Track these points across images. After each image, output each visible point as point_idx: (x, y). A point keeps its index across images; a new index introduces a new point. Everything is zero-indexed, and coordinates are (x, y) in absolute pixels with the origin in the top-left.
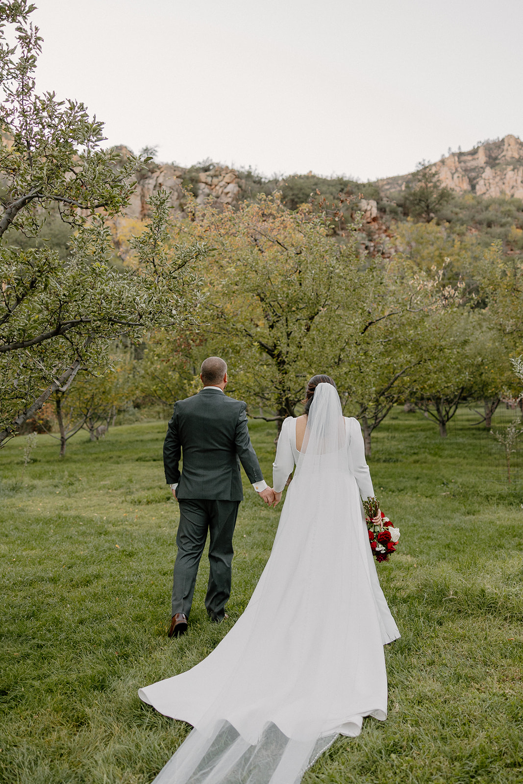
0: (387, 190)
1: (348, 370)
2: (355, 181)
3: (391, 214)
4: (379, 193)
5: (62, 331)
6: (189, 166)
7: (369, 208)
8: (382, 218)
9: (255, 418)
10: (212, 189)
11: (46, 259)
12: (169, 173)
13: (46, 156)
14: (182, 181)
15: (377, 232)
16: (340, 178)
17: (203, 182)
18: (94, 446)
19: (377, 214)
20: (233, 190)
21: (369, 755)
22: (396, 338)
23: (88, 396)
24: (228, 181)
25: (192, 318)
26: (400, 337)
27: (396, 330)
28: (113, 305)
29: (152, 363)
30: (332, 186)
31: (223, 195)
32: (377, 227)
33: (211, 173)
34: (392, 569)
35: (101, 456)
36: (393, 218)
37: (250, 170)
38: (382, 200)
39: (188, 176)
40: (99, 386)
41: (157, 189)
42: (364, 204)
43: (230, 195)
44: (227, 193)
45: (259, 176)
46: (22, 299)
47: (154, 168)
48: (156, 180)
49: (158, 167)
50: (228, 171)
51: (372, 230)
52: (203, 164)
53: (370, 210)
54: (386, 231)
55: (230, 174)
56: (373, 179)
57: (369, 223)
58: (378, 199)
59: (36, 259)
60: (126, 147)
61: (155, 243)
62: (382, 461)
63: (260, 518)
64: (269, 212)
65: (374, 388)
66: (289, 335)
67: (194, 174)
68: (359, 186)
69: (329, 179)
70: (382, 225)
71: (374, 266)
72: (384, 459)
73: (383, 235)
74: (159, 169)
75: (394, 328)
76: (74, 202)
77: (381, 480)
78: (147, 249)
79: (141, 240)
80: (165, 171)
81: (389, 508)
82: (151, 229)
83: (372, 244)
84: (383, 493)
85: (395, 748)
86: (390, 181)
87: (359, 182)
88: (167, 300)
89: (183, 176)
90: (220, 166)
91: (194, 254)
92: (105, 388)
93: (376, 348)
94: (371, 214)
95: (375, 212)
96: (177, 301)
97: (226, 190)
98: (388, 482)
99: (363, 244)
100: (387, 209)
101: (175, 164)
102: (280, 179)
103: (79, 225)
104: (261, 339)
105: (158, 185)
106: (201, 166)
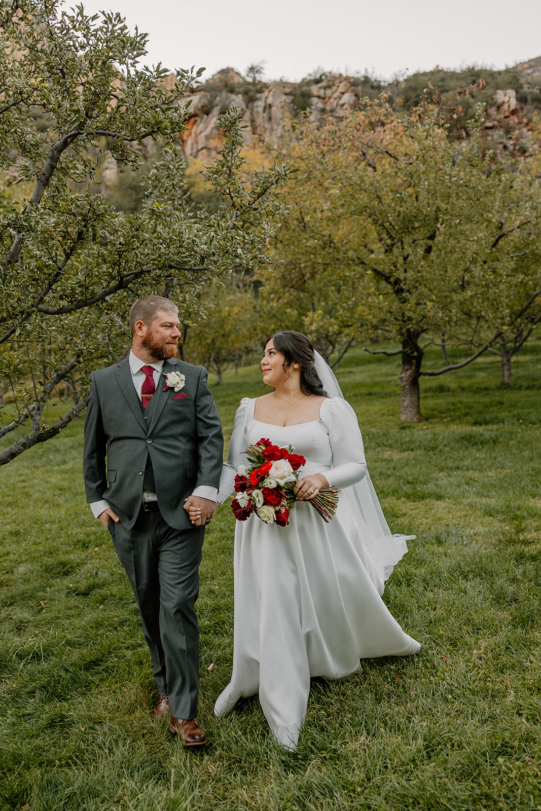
0: (529, 74)
1: (473, 293)
2: (488, 69)
3: (533, 103)
4: (518, 80)
5: (125, 284)
6: (299, 80)
7: (506, 99)
8: (522, 109)
9: (374, 353)
10: (326, 103)
11: (90, 205)
12: (278, 91)
13: (82, 84)
14: (292, 98)
15: (517, 127)
16: (471, 67)
17: (315, 96)
18: (222, 390)
19: (517, 104)
20: (349, 101)
21: (472, 757)
22: (533, 250)
23: (209, 341)
24: (343, 90)
25: (262, 256)
26: (537, 249)
27: (533, 240)
28: (172, 250)
29: (268, 302)
30: (462, 79)
31: (339, 108)
32: (516, 120)
33: (324, 84)
34: (524, 518)
35: (227, 399)
36: (536, 108)
37: (367, 75)
38: (522, 87)
39: (298, 92)
40: (218, 329)
41: (267, 110)
42: (500, 96)
43: (345, 106)
44: (343, 105)
45: (378, 79)
46: (71, 254)
47: (261, 88)
48: (266, 102)
49: (266, 86)
50: (342, 79)
51: (511, 125)
52: (314, 75)
53: (508, 102)
54: (527, 124)
55: (344, 83)
56: (511, 65)
57: (506, 117)
58: (518, 88)
59: (79, 207)
60: (232, 69)
61: (230, 171)
62: (523, 388)
63: (383, 460)
64: (377, 119)
65: (507, 311)
66: (405, 259)
67: (305, 88)
68: (492, 75)
69: (458, 71)
70: (523, 118)
71: (501, 167)
72: (526, 385)
73: (525, 130)
74: (267, 88)
75: (530, 239)
76: (119, 134)
77: (520, 411)
78: (222, 179)
79: (214, 170)
80: (274, 90)
81: (528, 443)
82: (224, 156)
83: (512, 142)
84: (522, 426)
85: (505, 750)
86: (532, 63)
87: (495, 69)
88: (232, 237)
89: (294, 92)
90: (333, 74)
91: (273, 179)
92: (225, 331)
93: (507, 264)
94: (509, 107)
95: (513, 103)
96: (244, 237)
97: (341, 102)
98: (528, 413)
99: (501, 143)
100: (529, 98)
101: (284, 80)
102: (401, 79)
103: (132, 161)
104: (375, 267)
105: (268, 106)
106: (312, 78)
